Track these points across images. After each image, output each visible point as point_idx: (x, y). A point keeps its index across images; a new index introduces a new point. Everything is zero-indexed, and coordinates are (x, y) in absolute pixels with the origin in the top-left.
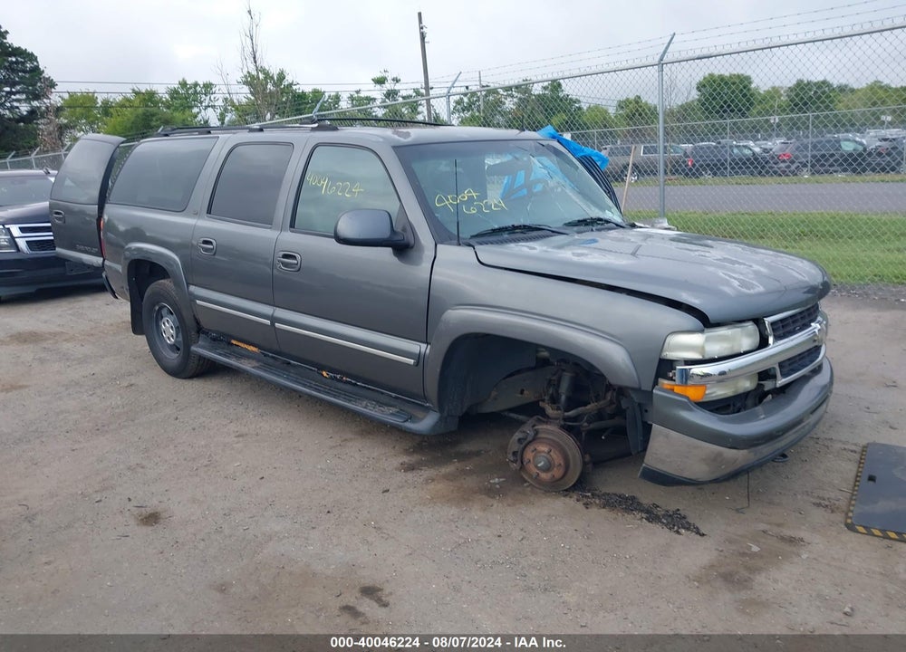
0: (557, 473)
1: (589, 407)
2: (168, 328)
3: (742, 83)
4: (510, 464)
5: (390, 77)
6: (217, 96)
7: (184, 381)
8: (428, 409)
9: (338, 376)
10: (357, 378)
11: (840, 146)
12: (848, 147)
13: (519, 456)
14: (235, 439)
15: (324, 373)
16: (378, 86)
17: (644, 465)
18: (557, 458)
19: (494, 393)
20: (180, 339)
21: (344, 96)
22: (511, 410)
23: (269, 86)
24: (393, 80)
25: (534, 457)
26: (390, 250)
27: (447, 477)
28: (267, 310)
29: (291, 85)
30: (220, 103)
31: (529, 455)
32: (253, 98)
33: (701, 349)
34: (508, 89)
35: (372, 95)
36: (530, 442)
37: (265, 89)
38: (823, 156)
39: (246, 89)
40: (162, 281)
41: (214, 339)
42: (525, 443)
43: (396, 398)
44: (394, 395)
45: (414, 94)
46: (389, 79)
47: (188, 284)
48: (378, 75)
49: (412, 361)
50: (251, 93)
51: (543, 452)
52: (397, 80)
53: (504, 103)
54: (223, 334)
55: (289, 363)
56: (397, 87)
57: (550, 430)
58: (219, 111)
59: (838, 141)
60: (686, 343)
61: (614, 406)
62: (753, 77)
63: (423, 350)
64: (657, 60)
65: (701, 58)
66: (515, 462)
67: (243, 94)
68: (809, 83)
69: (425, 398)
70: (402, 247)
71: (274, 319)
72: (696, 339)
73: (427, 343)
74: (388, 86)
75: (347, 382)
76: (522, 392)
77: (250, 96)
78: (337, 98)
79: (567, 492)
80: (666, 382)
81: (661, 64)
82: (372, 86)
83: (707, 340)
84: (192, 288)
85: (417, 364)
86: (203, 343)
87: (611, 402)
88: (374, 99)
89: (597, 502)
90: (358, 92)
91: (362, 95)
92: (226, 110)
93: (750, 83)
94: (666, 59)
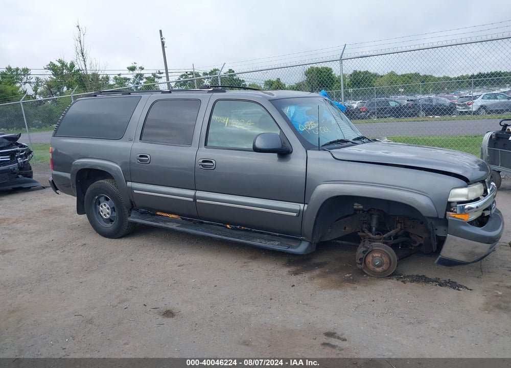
0: (385, 267)
1: (391, 232)
2: (105, 209)
3: (328, 71)
4: (357, 265)
5: (138, 66)
6: (32, 76)
7: (117, 240)
8: (301, 240)
9: (238, 227)
10: (251, 227)
11: (389, 104)
12: (392, 104)
13: (363, 260)
14: (178, 268)
15: (228, 226)
16: (131, 72)
17: (440, 256)
18: (385, 259)
19: (329, 230)
20: (115, 214)
21: (112, 77)
22: (336, 239)
23: (64, 71)
24: (140, 68)
25: (372, 260)
26: (276, 155)
27: (319, 276)
28: (192, 193)
29: (79, 70)
30: (33, 80)
31: (369, 259)
32: (55, 78)
33: (467, 196)
34: (205, 74)
35: (128, 77)
36: (370, 252)
37: (62, 73)
38: (382, 109)
39: (50, 72)
40: (103, 181)
41: (142, 213)
42: (367, 253)
43: (279, 236)
44: (278, 234)
45: (152, 77)
46: (138, 67)
47: (126, 181)
48: (131, 65)
49: (295, 214)
50: (53, 74)
51: (378, 257)
52: (142, 69)
53: (204, 82)
54: (151, 209)
55: (202, 223)
56: (142, 72)
57: (378, 245)
58: (33, 85)
59: (387, 102)
60: (460, 193)
61: (402, 231)
62: (333, 69)
63: (302, 208)
64: (339, 58)
65: (362, 57)
66: (361, 264)
67: (48, 76)
68: (360, 72)
69: (301, 234)
70: (284, 153)
71: (195, 198)
72: (464, 191)
73: (305, 204)
74: (137, 72)
75: (244, 230)
76: (345, 228)
77: (52, 76)
78: (107, 78)
79: (391, 276)
80: (451, 213)
81: (341, 60)
82: (127, 72)
83: (469, 191)
84: (129, 184)
85: (298, 216)
86: (134, 216)
87: (401, 229)
88: (129, 79)
89: (408, 280)
90: (119, 75)
91: (122, 76)
92: (38, 85)
93: (332, 72)
94: (343, 58)
